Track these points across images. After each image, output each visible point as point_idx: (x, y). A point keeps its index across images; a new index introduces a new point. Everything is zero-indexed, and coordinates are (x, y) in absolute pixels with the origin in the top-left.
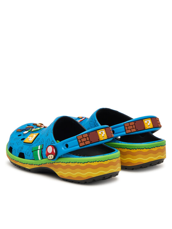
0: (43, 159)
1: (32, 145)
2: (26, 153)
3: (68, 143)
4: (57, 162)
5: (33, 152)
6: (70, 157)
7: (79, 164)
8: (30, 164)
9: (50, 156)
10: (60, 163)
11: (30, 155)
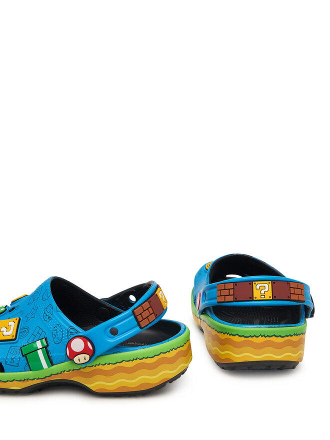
0: (52, 365)
1: (16, 342)
2: (6, 362)
3: (115, 326)
4: (93, 366)
5: (25, 356)
6: (120, 352)
7: (144, 361)
8: (20, 381)
9: (81, 356)
10: (101, 367)
11: (18, 364)
